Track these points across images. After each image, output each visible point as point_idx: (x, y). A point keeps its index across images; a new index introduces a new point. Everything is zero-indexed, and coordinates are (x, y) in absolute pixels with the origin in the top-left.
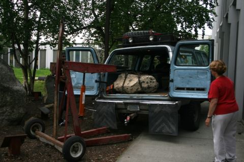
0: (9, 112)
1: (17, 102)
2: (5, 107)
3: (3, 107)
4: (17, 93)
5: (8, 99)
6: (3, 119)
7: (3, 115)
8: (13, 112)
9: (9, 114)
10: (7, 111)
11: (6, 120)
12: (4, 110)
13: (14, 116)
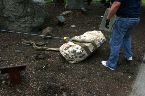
0: (31, 21)
1: (36, 13)
2: (26, 17)
3: (25, 17)
4: (37, 5)
5: (29, 10)
6: (26, 26)
7: (26, 24)
8: (34, 21)
9: (30, 23)
10: (28, 20)
11: (28, 27)
12: (26, 19)
13: (35, 24)
